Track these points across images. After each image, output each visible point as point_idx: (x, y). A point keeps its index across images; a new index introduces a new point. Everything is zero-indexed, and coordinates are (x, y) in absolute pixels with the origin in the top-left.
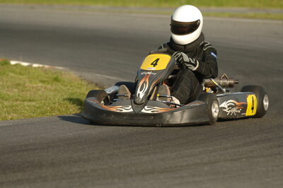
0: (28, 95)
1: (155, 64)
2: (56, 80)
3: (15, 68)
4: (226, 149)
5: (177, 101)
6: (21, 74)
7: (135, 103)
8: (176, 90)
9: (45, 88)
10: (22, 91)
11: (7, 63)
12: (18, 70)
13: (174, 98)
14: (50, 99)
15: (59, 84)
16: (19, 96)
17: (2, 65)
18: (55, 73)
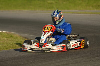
0: (1, 42)
2: (11, 36)
4: (72, 59)
9: (7, 39)
14: (9, 43)
15: (13, 38)
18: (11, 34)
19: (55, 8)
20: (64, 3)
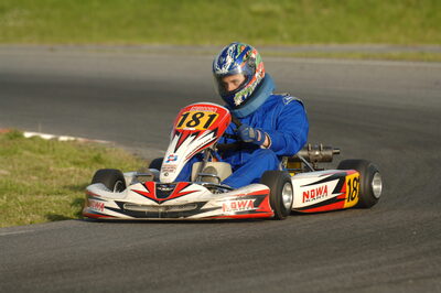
0: (55, 185)
2: (98, 160)
3: (31, 143)
6: (41, 152)
9: (80, 173)
10: (46, 179)
11: (18, 136)
12: (37, 146)
15: (103, 167)
16: (40, 187)
17: (11, 138)
18: (95, 149)
19: (286, 36)
20: (325, 12)
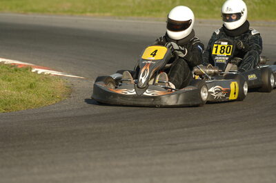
1: (154, 54)
5: (173, 86)
7: (138, 87)
8: (173, 76)
13: (171, 84)
